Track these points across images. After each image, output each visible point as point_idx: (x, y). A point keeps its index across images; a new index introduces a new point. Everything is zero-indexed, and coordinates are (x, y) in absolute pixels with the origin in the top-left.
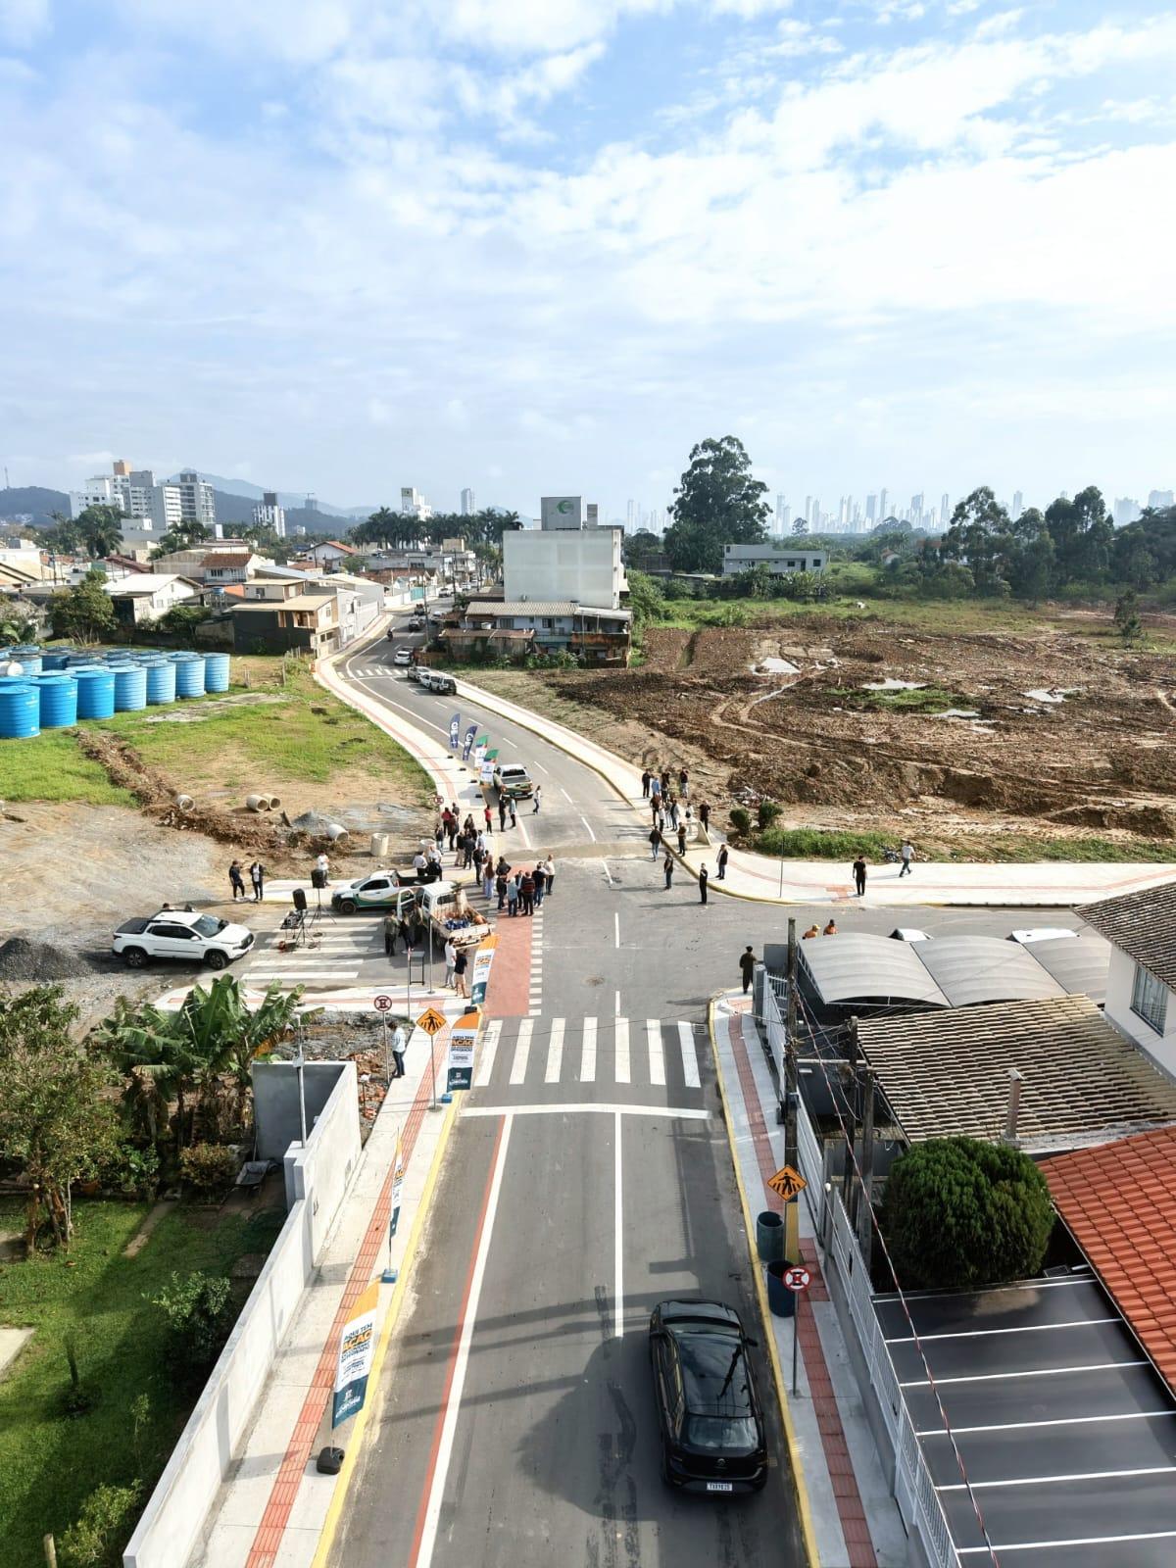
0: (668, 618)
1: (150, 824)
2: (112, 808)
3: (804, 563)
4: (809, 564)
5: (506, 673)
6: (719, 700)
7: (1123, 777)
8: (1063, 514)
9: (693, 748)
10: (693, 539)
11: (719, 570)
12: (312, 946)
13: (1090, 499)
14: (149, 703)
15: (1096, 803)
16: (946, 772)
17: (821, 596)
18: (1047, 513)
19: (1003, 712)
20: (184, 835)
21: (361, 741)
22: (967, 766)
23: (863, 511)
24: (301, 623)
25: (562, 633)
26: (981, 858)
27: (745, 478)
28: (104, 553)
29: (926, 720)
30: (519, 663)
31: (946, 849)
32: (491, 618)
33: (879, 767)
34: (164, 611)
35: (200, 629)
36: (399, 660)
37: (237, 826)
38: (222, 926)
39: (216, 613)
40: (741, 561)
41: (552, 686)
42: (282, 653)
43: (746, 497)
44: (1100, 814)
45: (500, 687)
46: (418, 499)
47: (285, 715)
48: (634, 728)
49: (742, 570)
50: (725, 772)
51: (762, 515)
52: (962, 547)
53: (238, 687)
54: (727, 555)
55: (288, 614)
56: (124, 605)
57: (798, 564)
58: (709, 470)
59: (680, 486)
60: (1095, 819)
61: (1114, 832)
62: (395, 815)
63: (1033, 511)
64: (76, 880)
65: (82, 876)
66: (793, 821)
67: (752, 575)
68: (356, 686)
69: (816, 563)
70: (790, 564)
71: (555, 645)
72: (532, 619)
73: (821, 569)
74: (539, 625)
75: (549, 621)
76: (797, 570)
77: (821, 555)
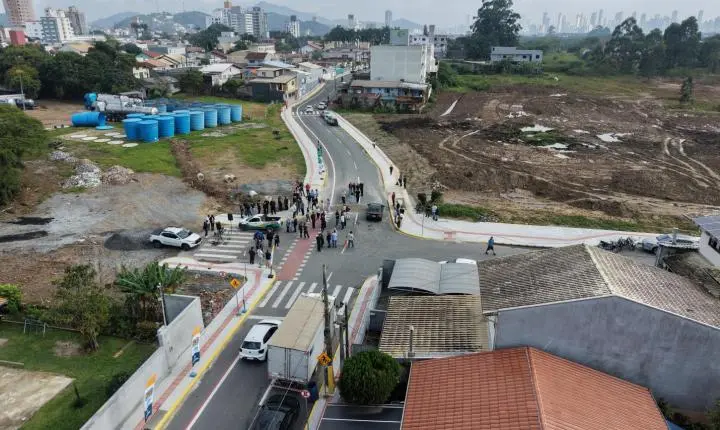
0: (454, 85)
1: (184, 185)
2: (172, 178)
3: (531, 58)
4: (534, 57)
5: (364, 115)
6: (449, 134)
7: (615, 184)
8: (674, 31)
9: (425, 160)
10: (479, 43)
11: (488, 60)
12: (225, 244)
13: (691, 23)
14: (206, 127)
15: (593, 197)
16: (531, 178)
17: (536, 73)
18: (667, 31)
19: (579, 147)
20: (195, 192)
21: (286, 148)
22: (542, 175)
23: (589, 21)
24: (280, 88)
25: (393, 96)
26: (524, 221)
27: (509, 11)
28: (211, 49)
29: (538, 150)
30: (370, 110)
31: (509, 216)
32: (361, 88)
33: (500, 174)
34: (224, 81)
35: (239, 90)
36: (320, 107)
37: (217, 188)
38: (190, 234)
39: (247, 82)
40: (499, 55)
41: (380, 123)
42: (269, 102)
43: (509, 21)
44: (592, 203)
45: (358, 122)
46: (357, 19)
47: (259, 134)
48: (405, 147)
49: (499, 59)
50: (433, 171)
51: (517, 30)
52: (616, 49)
53: (246, 119)
54: (493, 52)
55: (274, 84)
56: (208, 78)
57: (528, 58)
58: (491, 7)
59: (477, 15)
60: (589, 205)
62: (284, 186)
63: (657, 30)
64: (149, 209)
65: (151, 207)
66: (451, 199)
67: (503, 62)
68: (297, 120)
69: (538, 57)
70: (524, 57)
71: (391, 101)
72: (380, 89)
73: (540, 59)
74: (383, 92)
75: (388, 90)
76: (527, 60)
77: (540, 53)
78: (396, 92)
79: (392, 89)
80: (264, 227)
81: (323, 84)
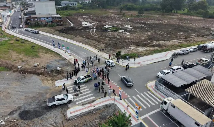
3: (74, 4)
4: (75, 4)
11: (61, 5)
15: (152, 44)
16: (131, 41)
40: (64, 4)
44: (154, 45)
54: (62, 3)
57: (73, 4)
61: (156, 47)
67: (67, 6)
68: (17, 33)
69: (76, 4)
70: (72, 4)
71: (49, 22)
72: (44, 18)
73: (76, 5)
74: (46, 19)
75: (47, 18)
76: (73, 5)
77: (76, 3)
78: (51, 19)
79: (49, 17)
80: (87, 81)
81: (10, 18)
